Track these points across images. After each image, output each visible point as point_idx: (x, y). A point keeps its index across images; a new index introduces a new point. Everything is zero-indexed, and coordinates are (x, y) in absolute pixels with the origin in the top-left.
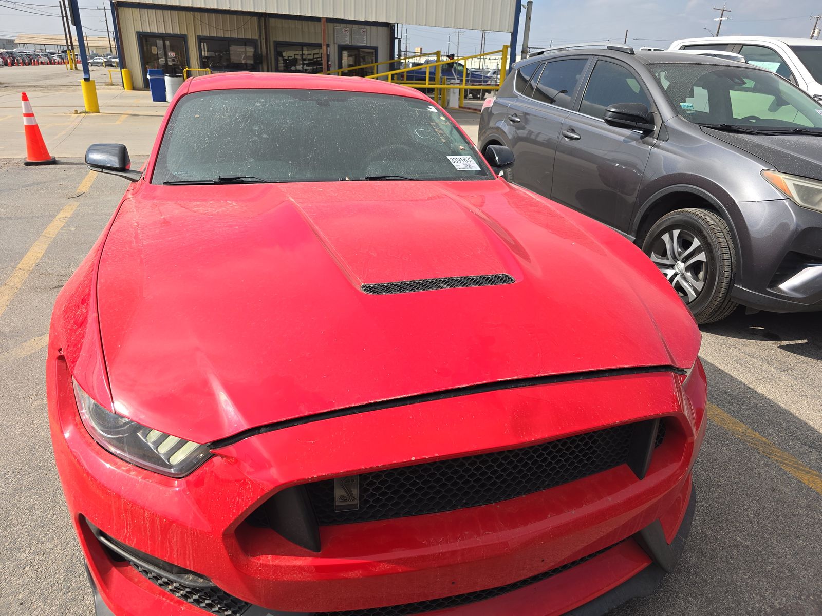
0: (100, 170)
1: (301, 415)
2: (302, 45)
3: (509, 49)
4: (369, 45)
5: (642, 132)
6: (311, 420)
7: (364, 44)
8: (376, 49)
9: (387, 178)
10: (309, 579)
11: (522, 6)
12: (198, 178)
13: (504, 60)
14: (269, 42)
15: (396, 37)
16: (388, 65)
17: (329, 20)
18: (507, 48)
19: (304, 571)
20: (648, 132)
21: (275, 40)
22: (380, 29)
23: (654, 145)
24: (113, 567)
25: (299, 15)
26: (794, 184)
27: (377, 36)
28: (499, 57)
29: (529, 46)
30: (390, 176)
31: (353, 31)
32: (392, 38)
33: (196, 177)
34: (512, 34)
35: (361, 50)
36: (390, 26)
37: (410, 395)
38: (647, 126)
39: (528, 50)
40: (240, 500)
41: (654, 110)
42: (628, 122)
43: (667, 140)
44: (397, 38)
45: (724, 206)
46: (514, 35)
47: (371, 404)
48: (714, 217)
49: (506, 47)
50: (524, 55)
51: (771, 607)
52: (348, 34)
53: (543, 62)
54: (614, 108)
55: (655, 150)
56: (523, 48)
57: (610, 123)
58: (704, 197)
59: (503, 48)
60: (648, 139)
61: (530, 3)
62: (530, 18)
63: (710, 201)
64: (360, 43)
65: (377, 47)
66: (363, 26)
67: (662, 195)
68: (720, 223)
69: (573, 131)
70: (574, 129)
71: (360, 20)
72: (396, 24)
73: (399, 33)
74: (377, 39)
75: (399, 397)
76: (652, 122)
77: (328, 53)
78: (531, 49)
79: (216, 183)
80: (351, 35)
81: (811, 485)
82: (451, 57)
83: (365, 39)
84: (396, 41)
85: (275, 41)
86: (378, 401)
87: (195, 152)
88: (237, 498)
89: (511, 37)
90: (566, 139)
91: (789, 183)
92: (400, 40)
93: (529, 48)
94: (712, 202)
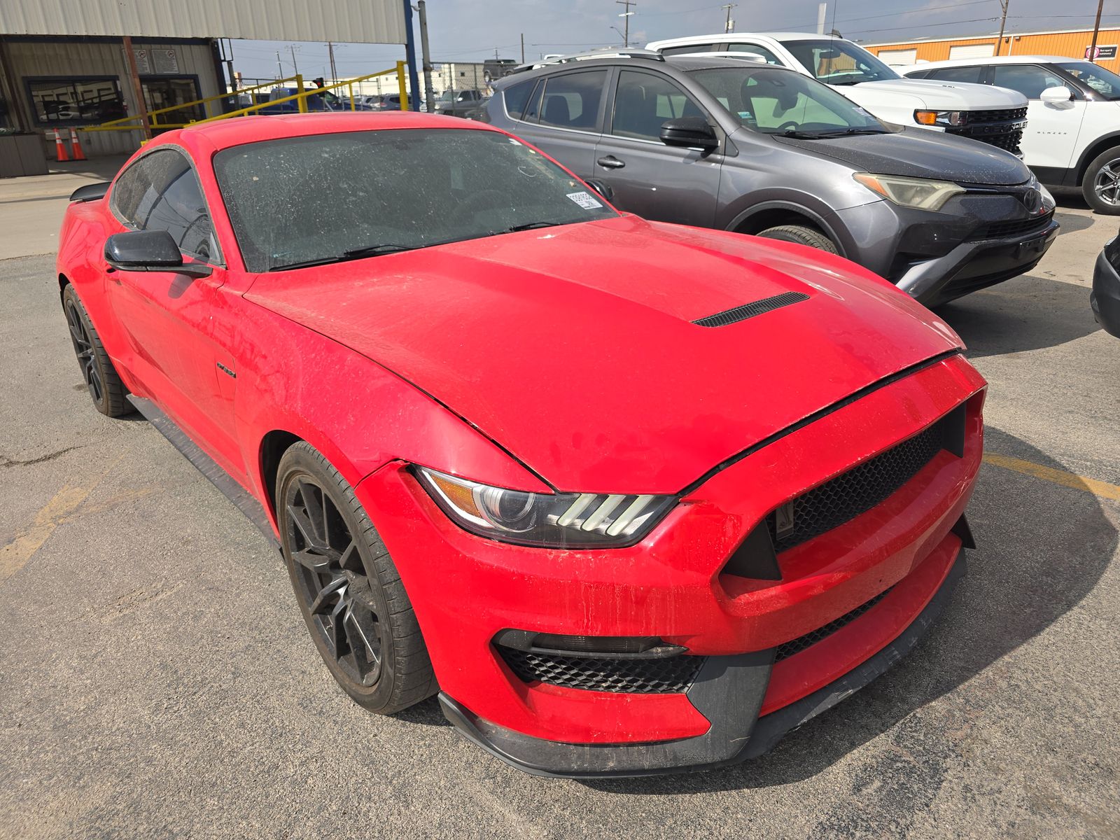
0: (144, 268)
1: (753, 443)
2: (72, 81)
3: (406, 67)
4: (183, 72)
5: (703, 150)
6: (759, 447)
7: (175, 71)
8: (195, 78)
9: (531, 226)
10: (786, 605)
11: (413, 9)
12: (312, 257)
13: (401, 79)
14: (15, 80)
15: (223, 58)
16: (220, 102)
17: (135, 40)
18: (402, 65)
19: (781, 598)
20: (710, 149)
21: (25, 75)
22: (196, 49)
23: (722, 162)
24: (530, 689)
25: (84, 34)
26: (888, 184)
27: (193, 59)
28: (393, 78)
29: (431, 61)
30: (534, 224)
31: (153, 53)
32: (217, 61)
33: (308, 257)
34: (407, 46)
35: (172, 81)
36: (210, 44)
37: (827, 406)
38: (710, 142)
39: (431, 66)
40: (727, 538)
41: (712, 123)
42: (690, 140)
43: (737, 155)
44: (225, 60)
45: (823, 217)
46: (410, 47)
47: (803, 420)
48: (808, 232)
49: (400, 64)
50: (427, 73)
51: (1038, 562)
52: (146, 59)
53: (543, 78)
54: (673, 125)
55: (724, 167)
56: (424, 64)
57: (669, 142)
58: (797, 211)
59: (398, 65)
60: (712, 156)
61: (421, 3)
62: (425, 24)
63: (805, 214)
64: (168, 70)
65: (197, 76)
66: (168, 46)
67: (747, 216)
68: (816, 237)
69: (612, 157)
70: (612, 155)
71: (185, 37)
72: (219, 40)
73: (226, 52)
74: (197, 63)
75: (820, 409)
76: (713, 137)
77: (119, 90)
78: (435, 65)
79: (341, 260)
80: (151, 60)
81: (998, 464)
82: (320, 82)
83: (175, 64)
84: (225, 65)
85: (24, 78)
86: (807, 416)
87: (286, 225)
88: (723, 538)
89: (405, 50)
90: (605, 168)
91: (882, 182)
92: (230, 63)
93: (432, 63)
94: (808, 215)
